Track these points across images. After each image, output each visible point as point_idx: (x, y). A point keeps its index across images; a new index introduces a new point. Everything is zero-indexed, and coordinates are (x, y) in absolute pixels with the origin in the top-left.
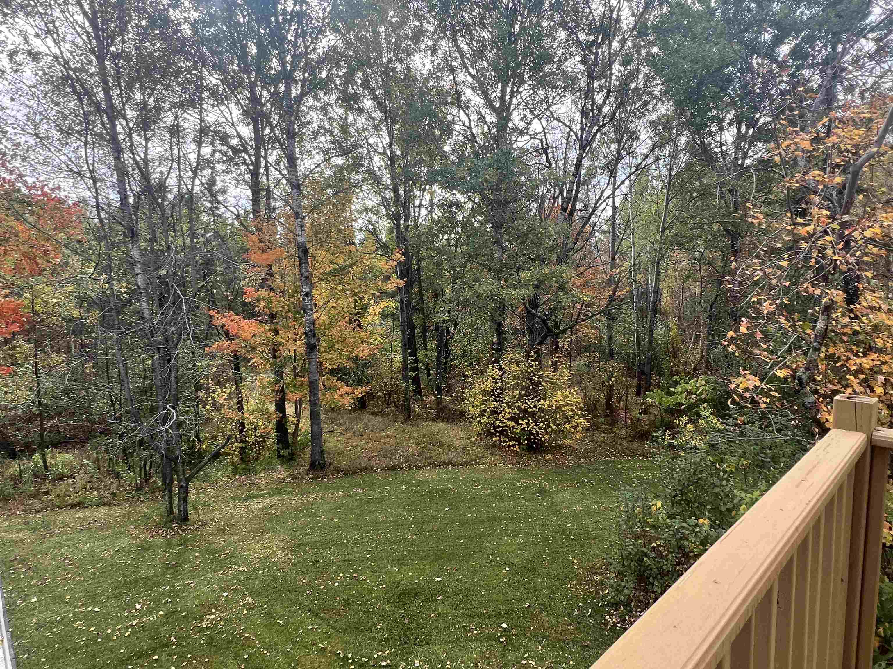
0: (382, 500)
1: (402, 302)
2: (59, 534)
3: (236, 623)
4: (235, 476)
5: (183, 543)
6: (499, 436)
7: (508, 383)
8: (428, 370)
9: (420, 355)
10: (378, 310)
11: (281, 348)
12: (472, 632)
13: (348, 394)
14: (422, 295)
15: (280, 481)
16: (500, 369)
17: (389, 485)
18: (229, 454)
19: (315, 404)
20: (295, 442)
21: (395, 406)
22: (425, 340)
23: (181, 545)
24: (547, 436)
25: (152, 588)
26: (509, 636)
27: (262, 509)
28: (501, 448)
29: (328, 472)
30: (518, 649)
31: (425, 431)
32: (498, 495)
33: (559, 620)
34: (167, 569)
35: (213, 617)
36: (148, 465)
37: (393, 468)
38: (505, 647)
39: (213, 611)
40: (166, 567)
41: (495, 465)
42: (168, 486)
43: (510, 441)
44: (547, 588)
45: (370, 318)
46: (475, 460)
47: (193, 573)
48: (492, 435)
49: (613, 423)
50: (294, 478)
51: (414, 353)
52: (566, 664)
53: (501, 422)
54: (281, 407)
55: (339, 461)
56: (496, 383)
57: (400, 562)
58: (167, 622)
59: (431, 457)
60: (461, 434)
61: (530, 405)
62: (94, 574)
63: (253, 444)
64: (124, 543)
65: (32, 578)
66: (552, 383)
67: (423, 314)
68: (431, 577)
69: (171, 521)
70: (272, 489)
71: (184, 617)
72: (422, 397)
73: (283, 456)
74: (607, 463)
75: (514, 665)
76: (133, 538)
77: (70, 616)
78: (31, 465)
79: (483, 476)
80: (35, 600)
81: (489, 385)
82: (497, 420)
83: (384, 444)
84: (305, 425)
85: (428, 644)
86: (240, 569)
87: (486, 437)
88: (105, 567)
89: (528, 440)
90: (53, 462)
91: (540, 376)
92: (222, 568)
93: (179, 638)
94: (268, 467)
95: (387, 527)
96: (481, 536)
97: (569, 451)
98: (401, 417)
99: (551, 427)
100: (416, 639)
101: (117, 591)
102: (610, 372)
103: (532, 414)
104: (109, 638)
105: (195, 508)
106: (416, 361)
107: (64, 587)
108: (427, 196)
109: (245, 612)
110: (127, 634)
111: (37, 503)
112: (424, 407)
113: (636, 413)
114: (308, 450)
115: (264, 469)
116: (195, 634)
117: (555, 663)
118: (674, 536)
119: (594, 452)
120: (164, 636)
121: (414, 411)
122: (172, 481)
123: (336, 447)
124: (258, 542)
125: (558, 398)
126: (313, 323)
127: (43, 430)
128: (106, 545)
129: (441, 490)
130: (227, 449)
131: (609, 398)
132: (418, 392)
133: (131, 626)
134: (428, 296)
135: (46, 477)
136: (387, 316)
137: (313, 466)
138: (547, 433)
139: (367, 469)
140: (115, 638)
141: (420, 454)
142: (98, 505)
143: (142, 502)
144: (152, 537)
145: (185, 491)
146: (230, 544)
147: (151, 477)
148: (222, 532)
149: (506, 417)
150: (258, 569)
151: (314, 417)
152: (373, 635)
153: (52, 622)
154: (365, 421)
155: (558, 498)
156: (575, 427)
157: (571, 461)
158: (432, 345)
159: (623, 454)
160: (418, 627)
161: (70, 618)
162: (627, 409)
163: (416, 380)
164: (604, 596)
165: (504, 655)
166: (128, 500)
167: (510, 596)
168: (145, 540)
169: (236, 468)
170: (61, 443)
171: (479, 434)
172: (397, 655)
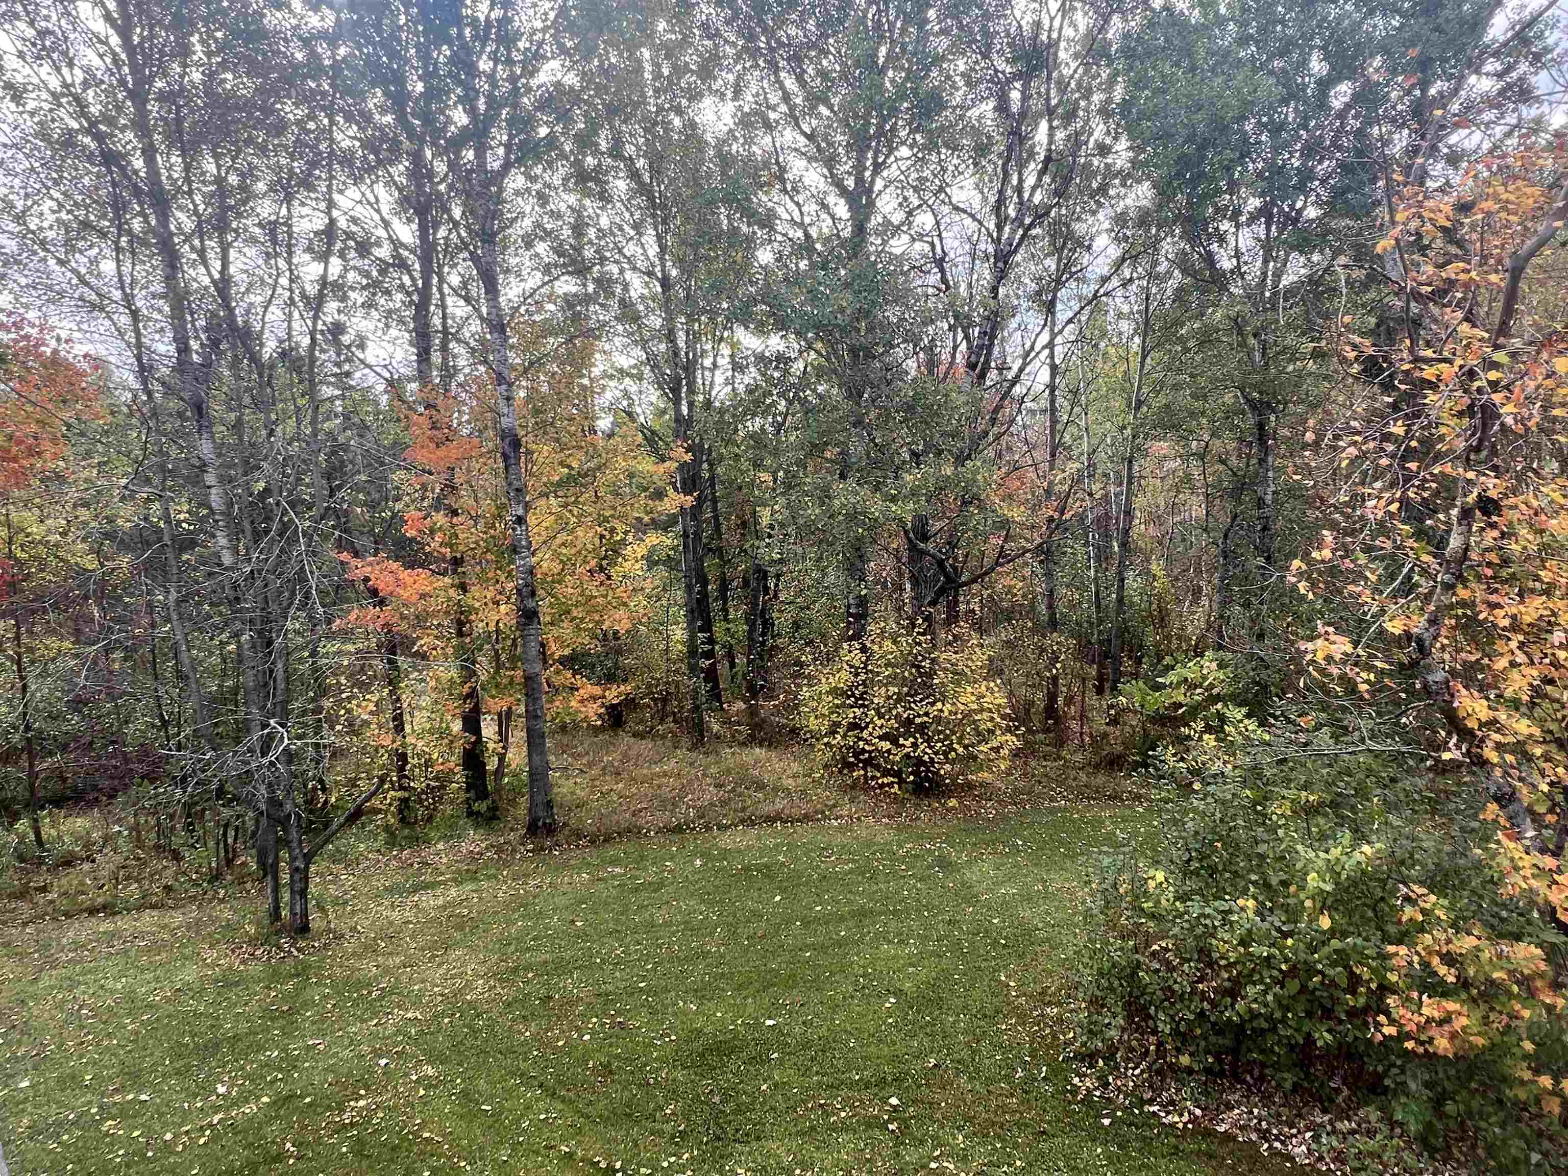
0: (661, 884)
1: (685, 535)
2: (68, 962)
3: (406, 1113)
4: (391, 851)
5: (302, 972)
6: (864, 768)
7: (878, 674)
8: (731, 657)
9: (718, 629)
10: (641, 551)
11: (473, 617)
12: (838, 1115)
13: (594, 698)
14: (718, 526)
15: (473, 857)
16: (864, 649)
17: (671, 859)
18: (380, 811)
19: (536, 717)
20: (499, 790)
21: (675, 721)
22: (725, 603)
23: (298, 975)
24: (948, 767)
25: (247, 1055)
26: (905, 1120)
27: (444, 907)
28: (866, 789)
29: (561, 837)
30: (922, 1142)
31: (731, 762)
32: (867, 872)
33: (991, 1088)
34: (272, 1019)
35: (362, 1103)
36: (231, 833)
37: (678, 830)
38: (898, 1142)
39: (362, 1092)
40: (270, 1015)
41: (859, 819)
42: (269, 869)
43: (883, 776)
44: (965, 1032)
45: (628, 565)
46: (823, 812)
47: (321, 1026)
48: (851, 767)
49: (1060, 743)
50: (500, 850)
51: (707, 627)
52: (1009, 1165)
53: (867, 742)
54: (472, 723)
55: (580, 820)
56: (857, 675)
57: (701, 993)
58: (277, 1117)
59: (744, 809)
60: (795, 767)
61: (920, 710)
62: (137, 1033)
63: (423, 792)
64: (189, 974)
65: (19, 1043)
66: (955, 673)
67: (721, 557)
68: (756, 1019)
69: (278, 933)
70: (459, 872)
71: (310, 1105)
72: (721, 704)
73: (478, 813)
74: (1052, 811)
75: (917, 1171)
76: (208, 965)
77: (94, 1110)
78: (13, 839)
79: (839, 839)
80: (25, 1084)
81: (843, 678)
82: (860, 739)
83: (659, 787)
84: (517, 757)
85: (758, 1139)
86: (409, 1015)
87: (840, 772)
88: (157, 1019)
89: (916, 773)
90: (54, 832)
91: (933, 661)
92: (375, 1014)
93: (301, 1144)
94: (452, 833)
95: (673, 934)
96: (840, 944)
97: (986, 792)
98: (685, 741)
99: (955, 750)
100: (737, 1131)
101: (181, 1063)
102: (1053, 652)
103: (922, 727)
104: (168, 1147)
105: (321, 908)
106: (711, 641)
107: (81, 1057)
108: (725, 350)
109: (422, 1092)
110: (202, 1141)
111: (25, 909)
112: (727, 722)
113: (1100, 723)
114: (524, 801)
115: (445, 838)
116: (331, 1137)
117: (991, 1164)
118: (1192, 929)
119: (1029, 793)
120: (273, 1142)
121: (710, 729)
122: (277, 859)
123: (573, 793)
124: (440, 965)
125: (967, 698)
126: (531, 572)
127: (33, 775)
128: (157, 979)
129: (766, 866)
130: (375, 802)
131: (1052, 697)
132: (715, 695)
133: (210, 1125)
134: (729, 523)
135: (40, 861)
136: (656, 563)
137: (533, 829)
138: (947, 760)
139: (632, 832)
140: (180, 1148)
141: (724, 803)
142: (140, 908)
143: (222, 901)
144: (243, 962)
145: (301, 878)
146: (387, 971)
147: (235, 856)
148: (370, 949)
149: (876, 734)
150: (443, 1014)
151: (534, 741)
152: (658, 1126)
153: (59, 1124)
154: (623, 747)
155: (971, 875)
156: (997, 750)
157: (990, 809)
158: (737, 612)
159: (1081, 796)
160: (738, 1111)
161: (93, 1115)
162: (1083, 717)
163: (711, 675)
164: (1067, 1043)
165: (898, 1154)
166: (194, 898)
167: (900, 1049)
168: (230, 968)
169: (392, 834)
170: (69, 799)
171: (826, 767)
172: (704, 1161)
